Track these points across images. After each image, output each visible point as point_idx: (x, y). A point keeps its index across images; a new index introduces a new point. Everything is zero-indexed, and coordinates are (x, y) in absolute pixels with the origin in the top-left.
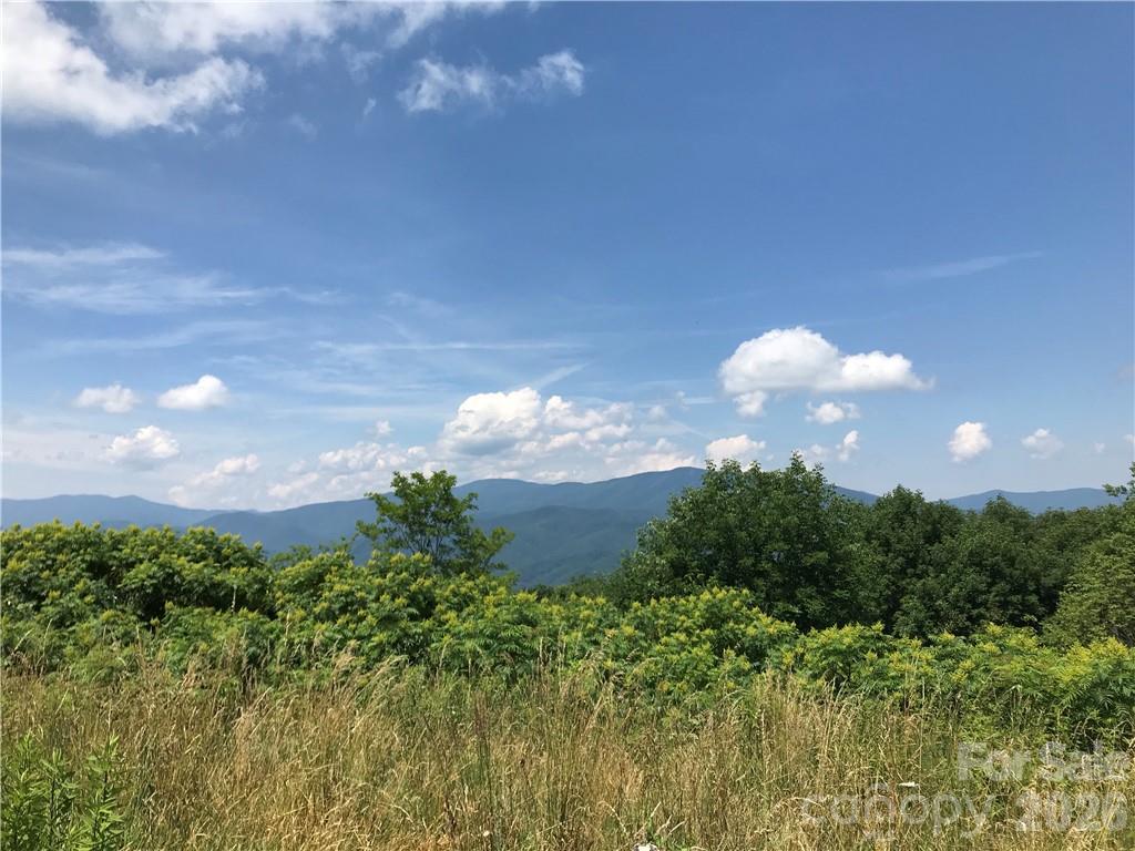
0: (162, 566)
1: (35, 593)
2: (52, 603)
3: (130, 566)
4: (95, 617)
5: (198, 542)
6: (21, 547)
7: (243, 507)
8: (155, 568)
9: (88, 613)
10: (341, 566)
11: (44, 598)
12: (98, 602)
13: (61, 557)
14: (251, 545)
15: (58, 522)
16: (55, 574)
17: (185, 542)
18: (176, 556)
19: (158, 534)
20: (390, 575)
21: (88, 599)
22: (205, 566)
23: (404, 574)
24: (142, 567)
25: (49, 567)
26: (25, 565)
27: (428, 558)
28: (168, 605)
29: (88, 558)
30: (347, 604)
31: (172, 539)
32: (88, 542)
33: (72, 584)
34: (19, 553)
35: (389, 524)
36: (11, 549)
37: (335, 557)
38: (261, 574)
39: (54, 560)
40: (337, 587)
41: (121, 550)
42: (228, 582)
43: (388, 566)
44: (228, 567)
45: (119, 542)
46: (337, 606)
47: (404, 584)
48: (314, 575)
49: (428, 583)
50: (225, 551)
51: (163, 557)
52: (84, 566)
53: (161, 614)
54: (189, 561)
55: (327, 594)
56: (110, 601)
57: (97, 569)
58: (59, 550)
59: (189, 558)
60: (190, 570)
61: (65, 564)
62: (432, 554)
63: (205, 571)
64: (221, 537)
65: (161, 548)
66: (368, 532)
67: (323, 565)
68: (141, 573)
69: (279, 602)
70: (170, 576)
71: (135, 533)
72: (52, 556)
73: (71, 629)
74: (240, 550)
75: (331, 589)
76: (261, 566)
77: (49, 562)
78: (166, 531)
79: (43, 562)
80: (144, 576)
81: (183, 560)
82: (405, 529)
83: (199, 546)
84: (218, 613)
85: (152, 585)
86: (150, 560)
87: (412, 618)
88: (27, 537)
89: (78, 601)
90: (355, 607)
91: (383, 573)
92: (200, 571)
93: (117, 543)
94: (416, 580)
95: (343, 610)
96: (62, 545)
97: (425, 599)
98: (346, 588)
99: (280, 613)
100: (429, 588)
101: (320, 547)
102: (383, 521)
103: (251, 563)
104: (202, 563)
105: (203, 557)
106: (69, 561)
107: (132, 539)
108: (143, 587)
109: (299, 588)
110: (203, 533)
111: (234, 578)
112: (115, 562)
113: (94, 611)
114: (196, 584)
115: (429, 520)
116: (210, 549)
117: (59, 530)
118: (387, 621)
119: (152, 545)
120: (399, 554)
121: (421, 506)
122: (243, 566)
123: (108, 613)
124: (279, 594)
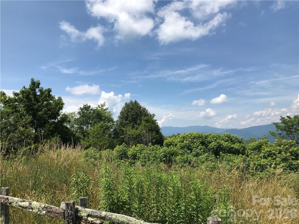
0: (218, 143)
1: (190, 148)
2: (194, 151)
3: (210, 143)
4: (204, 155)
5: (226, 137)
6: (186, 138)
7: (234, 128)
8: (216, 143)
9: (202, 154)
10: (266, 143)
11: (192, 150)
12: (204, 151)
13: (195, 140)
14: (240, 138)
15: (193, 132)
16: (194, 144)
17: (223, 137)
18: (221, 140)
19: (216, 135)
20: (282, 146)
21: (202, 150)
22: (228, 143)
23: (287, 146)
24: (213, 143)
25: (192, 143)
26: (187, 142)
27: (294, 141)
28: (221, 153)
29: (200, 141)
30: (270, 154)
31: (219, 136)
32: (200, 137)
33: (198, 147)
34: (186, 139)
35: (280, 132)
36: (184, 138)
37: (264, 141)
38: (243, 145)
39: (193, 141)
40: (266, 149)
41: (207, 139)
42: (235, 147)
43: (281, 143)
44: (234, 143)
45: (207, 137)
46: (266, 155)
47: (287, 149)
48: (259, 146)
49: (295, 149)
50: (233, 139)
51: (217, 140)
52: (200, 142)
53: (219, 155)
54: (224, 142)
55: (263, 151)
56: (206, 151)
57: (203, 143)
58: (194, 139)
59: (224, 141)
60: (225, 144)
61: (196, 142)
62: (296, 140)
63: (229, 144)
64: (232, 136)
65: (217, 138)
66: (273, 134)
67: (261, 143)
68: (213, 144)
69: (249, 153)
70: (220, 145)
71: (210, 135)
72: (193, 140)
73: (199, 157)
74: (237, 139)
75: (264, 150)
76: (243, 143)
77: (192, 141)
78: (218, 134)
79: (191, 141)
80: (214, 145)
81: (223, 141)
82: (285, 132)
83: (226, 138)
84: (234, 155)
85: (216, 147)
86: (215, 141)
87: (293, 159)
88: (187, 136)
89: (200, 151)
90: (272, 155)
91: (280, 146)
92: (227, 144)
93: (206, 137)
94: (291, 148)
95: (268, 156)
96: (195, 138)
97: (295, 154)
98: (269, 150)
99: (250, 156)
100: (296, 151)
101: (258, 138)
102: (278, 131)
103: (240, 142)
104: (227, 142)
105: (228, 141)
106: (196, 141)
107: (210, 136)
108: (213, 148)
109: (254, 149)
110: (227, 135)
111: (236, 146)
112: (207, 142)
113: (203, 153)
114: (226, 148)
115: (294, 130)
116: (229, 138)
117: (193, 134)
118: (285, 160)
119: (215, 137)
120: (284, 140)
121: (290, 126)
122: (239, 143)
123: (206, 154)
124: (249, 151)
